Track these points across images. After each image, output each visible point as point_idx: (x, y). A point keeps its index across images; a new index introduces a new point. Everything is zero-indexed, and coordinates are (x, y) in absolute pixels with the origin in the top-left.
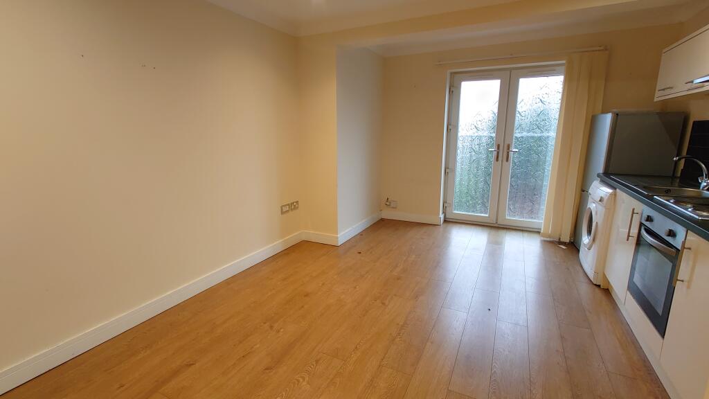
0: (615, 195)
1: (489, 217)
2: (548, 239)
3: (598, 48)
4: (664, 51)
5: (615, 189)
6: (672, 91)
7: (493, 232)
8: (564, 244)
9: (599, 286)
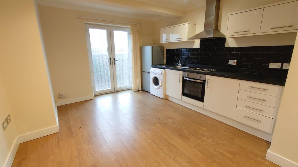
0: (165, 71)
1: (111, 89)
2: (135, 91)
3: (139, 24)
4: (160, 29)
5: (164, 69)
6: (168, 41)
7: (114, 94)
8: (140, 91)
9: (164, 99)
